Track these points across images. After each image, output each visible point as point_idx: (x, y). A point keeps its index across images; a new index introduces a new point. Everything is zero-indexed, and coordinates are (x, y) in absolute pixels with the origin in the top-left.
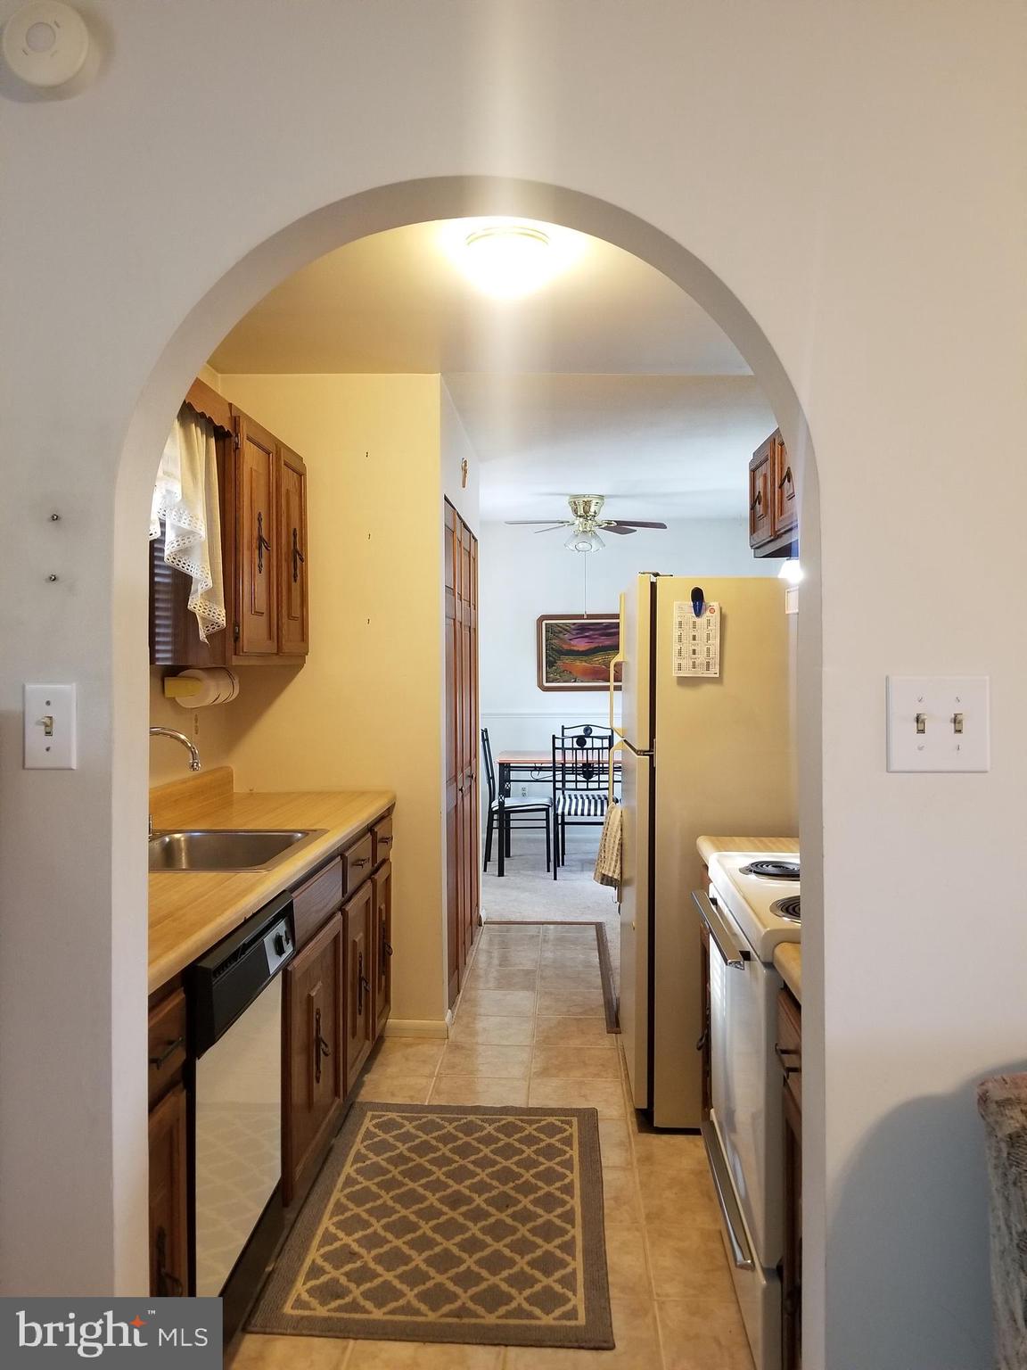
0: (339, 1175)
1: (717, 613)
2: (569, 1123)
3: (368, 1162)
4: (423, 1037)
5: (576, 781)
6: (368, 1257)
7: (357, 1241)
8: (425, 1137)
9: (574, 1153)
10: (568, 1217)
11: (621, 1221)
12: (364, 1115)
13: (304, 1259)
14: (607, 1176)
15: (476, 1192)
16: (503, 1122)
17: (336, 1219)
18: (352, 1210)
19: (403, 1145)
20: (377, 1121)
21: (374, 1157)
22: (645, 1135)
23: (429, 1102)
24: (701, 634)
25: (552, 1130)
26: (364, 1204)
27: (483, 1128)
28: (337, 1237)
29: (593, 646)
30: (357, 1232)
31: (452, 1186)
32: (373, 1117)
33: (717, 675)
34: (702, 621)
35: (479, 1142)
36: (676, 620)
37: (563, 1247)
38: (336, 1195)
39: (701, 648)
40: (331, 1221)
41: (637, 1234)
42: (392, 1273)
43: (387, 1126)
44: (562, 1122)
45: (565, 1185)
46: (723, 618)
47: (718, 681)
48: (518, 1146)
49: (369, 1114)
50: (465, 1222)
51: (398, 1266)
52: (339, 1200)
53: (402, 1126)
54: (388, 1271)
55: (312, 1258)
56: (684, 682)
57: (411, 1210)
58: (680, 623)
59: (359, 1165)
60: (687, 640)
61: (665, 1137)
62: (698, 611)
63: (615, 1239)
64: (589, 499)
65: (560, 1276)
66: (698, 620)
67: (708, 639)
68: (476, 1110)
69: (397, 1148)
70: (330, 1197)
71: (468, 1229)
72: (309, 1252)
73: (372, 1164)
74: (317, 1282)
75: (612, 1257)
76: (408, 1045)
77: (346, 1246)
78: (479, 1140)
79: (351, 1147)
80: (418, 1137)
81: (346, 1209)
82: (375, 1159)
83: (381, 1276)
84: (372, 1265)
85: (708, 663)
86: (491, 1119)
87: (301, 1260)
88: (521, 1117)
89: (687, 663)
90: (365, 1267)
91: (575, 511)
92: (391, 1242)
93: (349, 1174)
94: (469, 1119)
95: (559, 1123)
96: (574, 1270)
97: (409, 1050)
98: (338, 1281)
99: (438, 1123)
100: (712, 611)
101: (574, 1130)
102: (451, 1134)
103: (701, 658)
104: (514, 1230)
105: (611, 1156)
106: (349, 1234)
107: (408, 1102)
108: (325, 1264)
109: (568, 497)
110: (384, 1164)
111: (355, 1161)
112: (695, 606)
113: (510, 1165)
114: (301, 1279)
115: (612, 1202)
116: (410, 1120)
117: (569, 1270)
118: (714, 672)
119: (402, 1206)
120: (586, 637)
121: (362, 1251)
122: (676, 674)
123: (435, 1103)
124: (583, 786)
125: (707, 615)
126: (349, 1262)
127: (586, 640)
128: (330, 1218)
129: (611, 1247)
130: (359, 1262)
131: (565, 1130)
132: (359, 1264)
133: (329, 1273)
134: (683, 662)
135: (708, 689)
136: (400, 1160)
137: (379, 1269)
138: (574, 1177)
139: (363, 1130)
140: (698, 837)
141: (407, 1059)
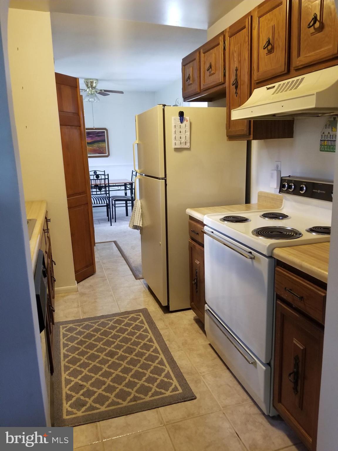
0: (60, 354)
1: (189, 122)
2: (139, 315)
3: (70, 346)
4: (68, 292)
5: (96, 191)
6: (88, 385)
7: (80, 380)
8: (88, 332)
9: (146, 326)
10: (156, 351)
11: (174, 348)
12: (59, 328)
13: (62, 393)
14: (162, 332)
15: (118, 349)
16: (115, 320)
17: (67, 373)
18: (72, 367)
19: (81, 336)
20: (65, 329)
21: (71, 344)
22: (167, 314)
23: (82, 317)
24: (183, 130)
25: (135, 319)
26: (76, 364)
27: (109, 324)
28: (71, 380)
29: (93, 140)
30: (79, 376)
31: (107, 349)
32: (63, 328)
33: (189, 147)
34: (183, 125)
35: (110, 329)
36: (173, 125)
37: (159, 363)
38: (63, 363)
39: (183, 136)
40: (66, 374)
41: (182, 352)
42: (101, 390)
43: (70, 330)
44: (137, 315)
45: (149, 339)
46: (191, 123)
47: (189, 149)
48: (125, 328)
49: (61, 327)
50: (119, 362)
51: (102, 386)
52: (65, 365)
53: (77, 329)
54: (99, 389)
55: (65, 392)
56: (177, 150)
57: (96, 362)
58: (175, 126)
59: (66, 348)
60: (178, 133)
61: (174, 314)
62: (182, 121)
63: (176, 355)
64: (93, 80)
65: (164, 375)
66: (182, 125)
67: (186, 132)
68: (103, 317)
69: (79, 338)
70: (60, 364)
71: (122, 365)
72: (63, 389)
73: (71, 346)
74: (72, 401)
75: (179, 363)
76: (63, 297)
77: (77, 383)
78: (109, 328)
79: (60, 342)
80: (85, 332)
81: (70, 368)
82: (72, 344)
83: (97, 392)
84: (91, 388)
85: (186, 142)
86: (110, 319)
87: (61, 394)
88: (121, 316)
89: (178, 142)
90: (88, 390)
91: (87, 85)
92: (94, 377)
93: (64, 353)
94: (101, 321)
95: (135, 316)
96: (168, 371)
97: (65, 298)
98: (80, 398)
99: (90, 325)
100: (187, 121)
101: (142, 318)
102: (97, 328)
103: (183, 140)
104: (139, 361)
105: (160, 325)
106: (76, 378)
107: (74, 319)
108: (71, 393)
109: (84, 80)
110: (76, 345)
111: (64, 348)
112: (180, 119)
113: (125, 336)
114: (64, 402)
115: (168, 341)
116: (79, 326)
117: (166, 372)
118: (188, 146)
119: (92, 361)
120: (90, 137)
121: (85, 384)
122: (174, 147)
123: (85, 317)
124: (99, 193)
125: (185, 122)
126: (81, 390)
127: (91, 138)
128: (65, 373)
129: (176, 359)
130: (85, 388)
131: (139, 318)
132: (85, 389)
133: (75, 396)
134: (177, 142)
135: (185, 153)
136: (81, 343)
137: (95, 389)
138: (151, 335)
139: (61, 334)
140: (187, 209)
141: (66, 302)
